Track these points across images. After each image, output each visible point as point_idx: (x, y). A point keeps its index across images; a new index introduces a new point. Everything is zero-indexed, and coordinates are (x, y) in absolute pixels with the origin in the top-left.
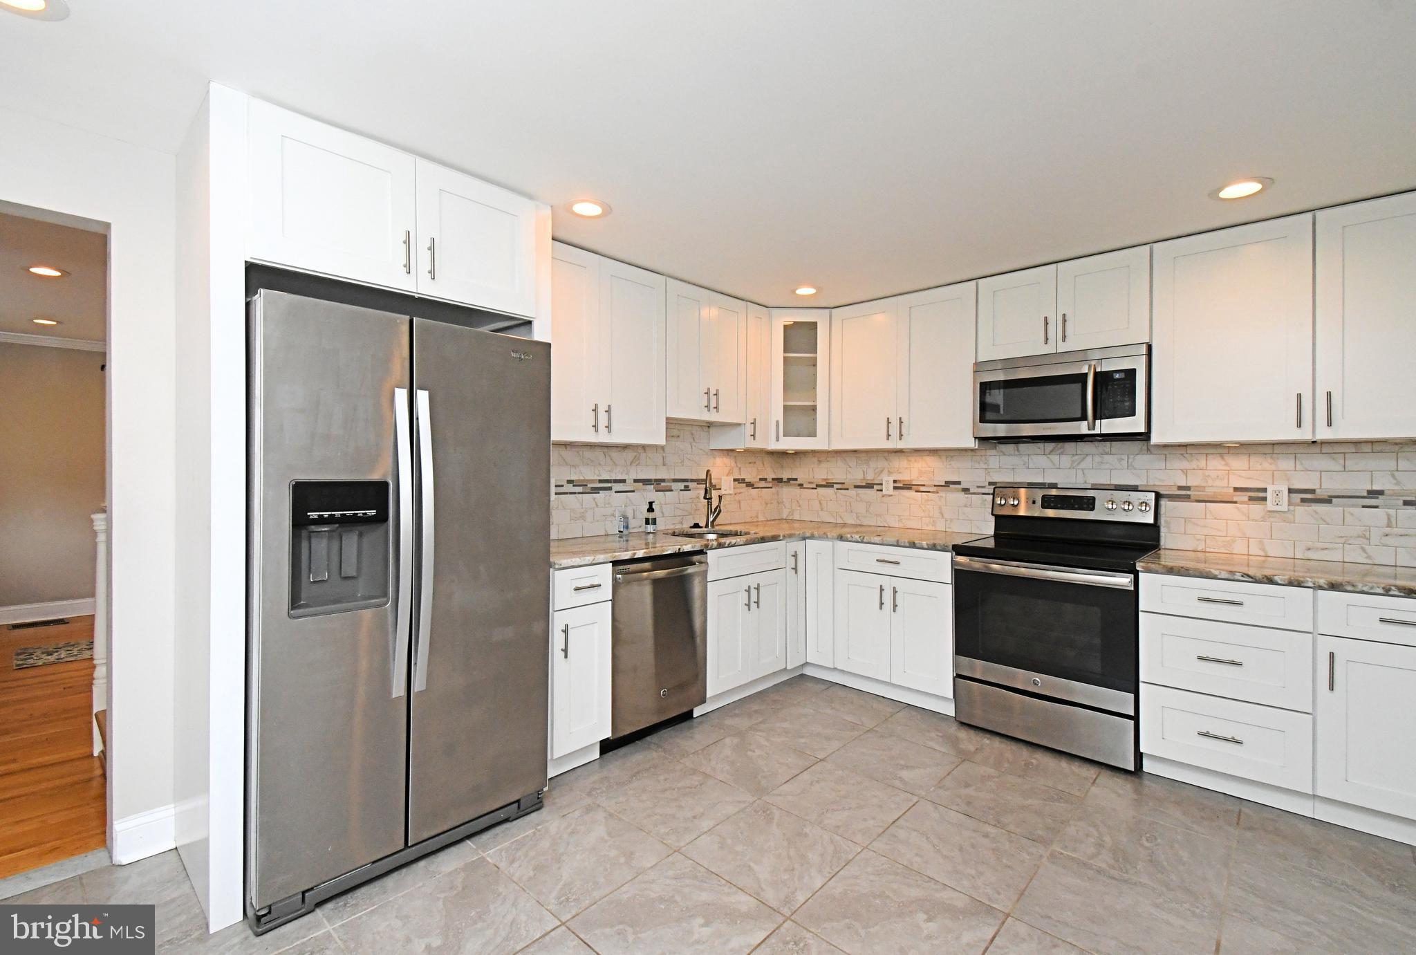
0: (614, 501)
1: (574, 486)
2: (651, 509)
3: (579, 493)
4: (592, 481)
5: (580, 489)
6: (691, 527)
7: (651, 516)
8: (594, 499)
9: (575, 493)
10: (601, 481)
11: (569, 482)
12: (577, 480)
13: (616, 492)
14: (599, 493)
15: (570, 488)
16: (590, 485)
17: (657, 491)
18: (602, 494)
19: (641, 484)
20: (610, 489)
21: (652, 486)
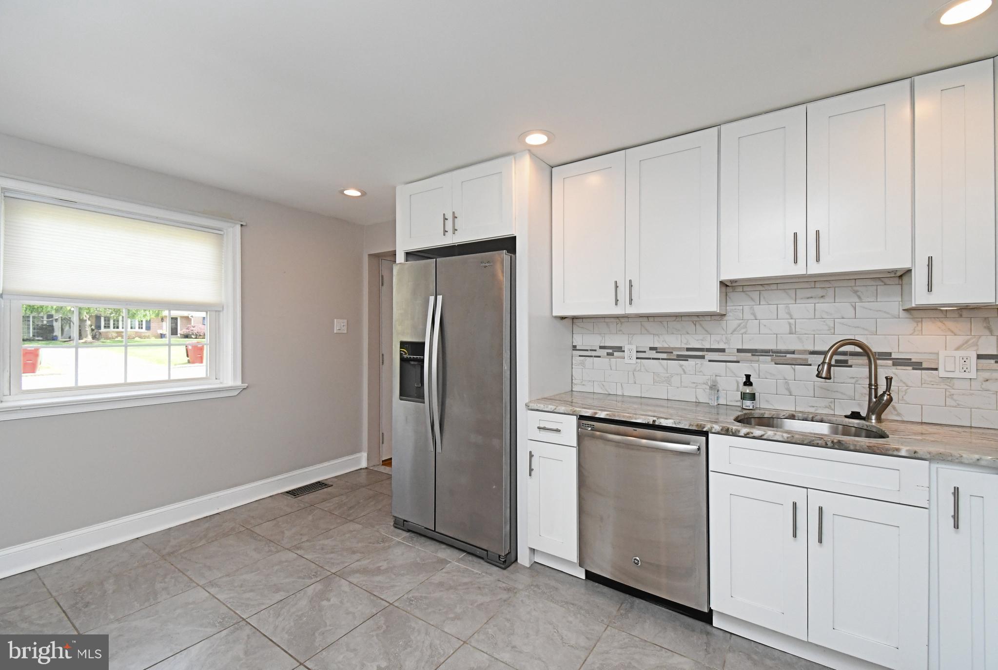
0: (708, 369)
1: (656, 352)
2: (748, 382)
3: (663, 359)
4: (680, 349)
5: (664, 356)
6: (846, 417)
7: (748, 390)
8: (681, 366)
9: (659, 359)
10: (688, 349)
11: (651, 349)
12: (660, 348)
13: (710, 361)
14: (687, 360)
15: (653, 354)
16: (675, 353)
17: (776, 364)
18: (692, 362)
19: (750, 354)
20: (703, 357)
21: (770, 357)
